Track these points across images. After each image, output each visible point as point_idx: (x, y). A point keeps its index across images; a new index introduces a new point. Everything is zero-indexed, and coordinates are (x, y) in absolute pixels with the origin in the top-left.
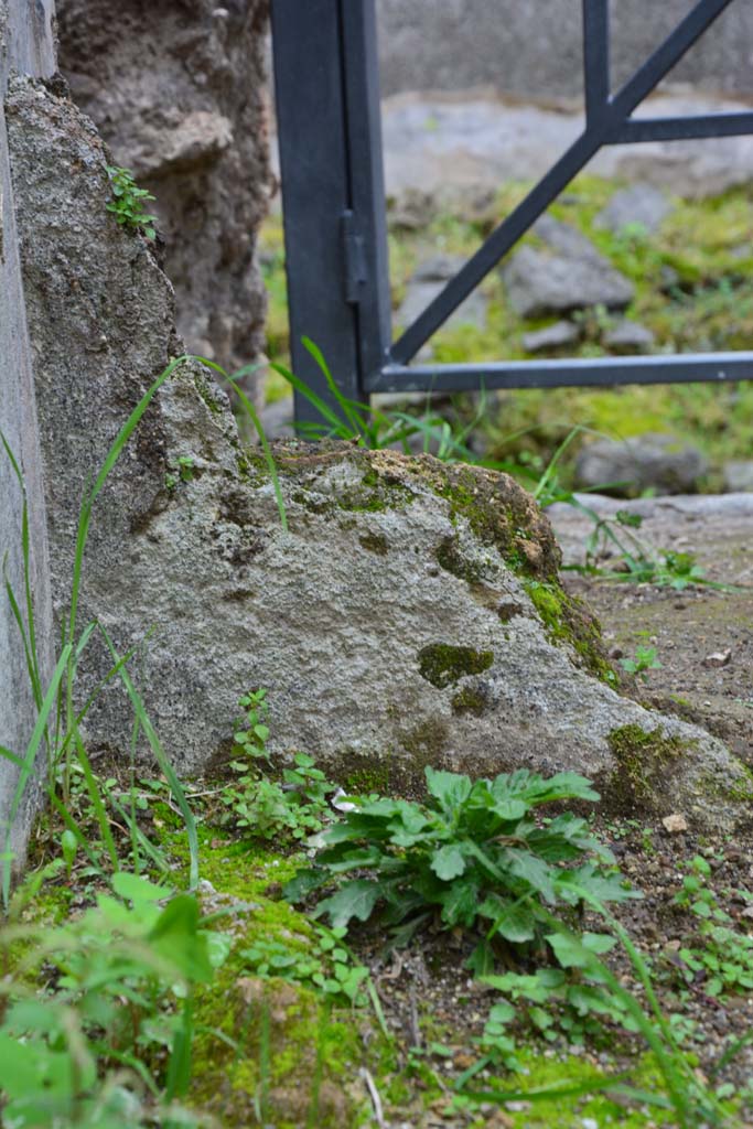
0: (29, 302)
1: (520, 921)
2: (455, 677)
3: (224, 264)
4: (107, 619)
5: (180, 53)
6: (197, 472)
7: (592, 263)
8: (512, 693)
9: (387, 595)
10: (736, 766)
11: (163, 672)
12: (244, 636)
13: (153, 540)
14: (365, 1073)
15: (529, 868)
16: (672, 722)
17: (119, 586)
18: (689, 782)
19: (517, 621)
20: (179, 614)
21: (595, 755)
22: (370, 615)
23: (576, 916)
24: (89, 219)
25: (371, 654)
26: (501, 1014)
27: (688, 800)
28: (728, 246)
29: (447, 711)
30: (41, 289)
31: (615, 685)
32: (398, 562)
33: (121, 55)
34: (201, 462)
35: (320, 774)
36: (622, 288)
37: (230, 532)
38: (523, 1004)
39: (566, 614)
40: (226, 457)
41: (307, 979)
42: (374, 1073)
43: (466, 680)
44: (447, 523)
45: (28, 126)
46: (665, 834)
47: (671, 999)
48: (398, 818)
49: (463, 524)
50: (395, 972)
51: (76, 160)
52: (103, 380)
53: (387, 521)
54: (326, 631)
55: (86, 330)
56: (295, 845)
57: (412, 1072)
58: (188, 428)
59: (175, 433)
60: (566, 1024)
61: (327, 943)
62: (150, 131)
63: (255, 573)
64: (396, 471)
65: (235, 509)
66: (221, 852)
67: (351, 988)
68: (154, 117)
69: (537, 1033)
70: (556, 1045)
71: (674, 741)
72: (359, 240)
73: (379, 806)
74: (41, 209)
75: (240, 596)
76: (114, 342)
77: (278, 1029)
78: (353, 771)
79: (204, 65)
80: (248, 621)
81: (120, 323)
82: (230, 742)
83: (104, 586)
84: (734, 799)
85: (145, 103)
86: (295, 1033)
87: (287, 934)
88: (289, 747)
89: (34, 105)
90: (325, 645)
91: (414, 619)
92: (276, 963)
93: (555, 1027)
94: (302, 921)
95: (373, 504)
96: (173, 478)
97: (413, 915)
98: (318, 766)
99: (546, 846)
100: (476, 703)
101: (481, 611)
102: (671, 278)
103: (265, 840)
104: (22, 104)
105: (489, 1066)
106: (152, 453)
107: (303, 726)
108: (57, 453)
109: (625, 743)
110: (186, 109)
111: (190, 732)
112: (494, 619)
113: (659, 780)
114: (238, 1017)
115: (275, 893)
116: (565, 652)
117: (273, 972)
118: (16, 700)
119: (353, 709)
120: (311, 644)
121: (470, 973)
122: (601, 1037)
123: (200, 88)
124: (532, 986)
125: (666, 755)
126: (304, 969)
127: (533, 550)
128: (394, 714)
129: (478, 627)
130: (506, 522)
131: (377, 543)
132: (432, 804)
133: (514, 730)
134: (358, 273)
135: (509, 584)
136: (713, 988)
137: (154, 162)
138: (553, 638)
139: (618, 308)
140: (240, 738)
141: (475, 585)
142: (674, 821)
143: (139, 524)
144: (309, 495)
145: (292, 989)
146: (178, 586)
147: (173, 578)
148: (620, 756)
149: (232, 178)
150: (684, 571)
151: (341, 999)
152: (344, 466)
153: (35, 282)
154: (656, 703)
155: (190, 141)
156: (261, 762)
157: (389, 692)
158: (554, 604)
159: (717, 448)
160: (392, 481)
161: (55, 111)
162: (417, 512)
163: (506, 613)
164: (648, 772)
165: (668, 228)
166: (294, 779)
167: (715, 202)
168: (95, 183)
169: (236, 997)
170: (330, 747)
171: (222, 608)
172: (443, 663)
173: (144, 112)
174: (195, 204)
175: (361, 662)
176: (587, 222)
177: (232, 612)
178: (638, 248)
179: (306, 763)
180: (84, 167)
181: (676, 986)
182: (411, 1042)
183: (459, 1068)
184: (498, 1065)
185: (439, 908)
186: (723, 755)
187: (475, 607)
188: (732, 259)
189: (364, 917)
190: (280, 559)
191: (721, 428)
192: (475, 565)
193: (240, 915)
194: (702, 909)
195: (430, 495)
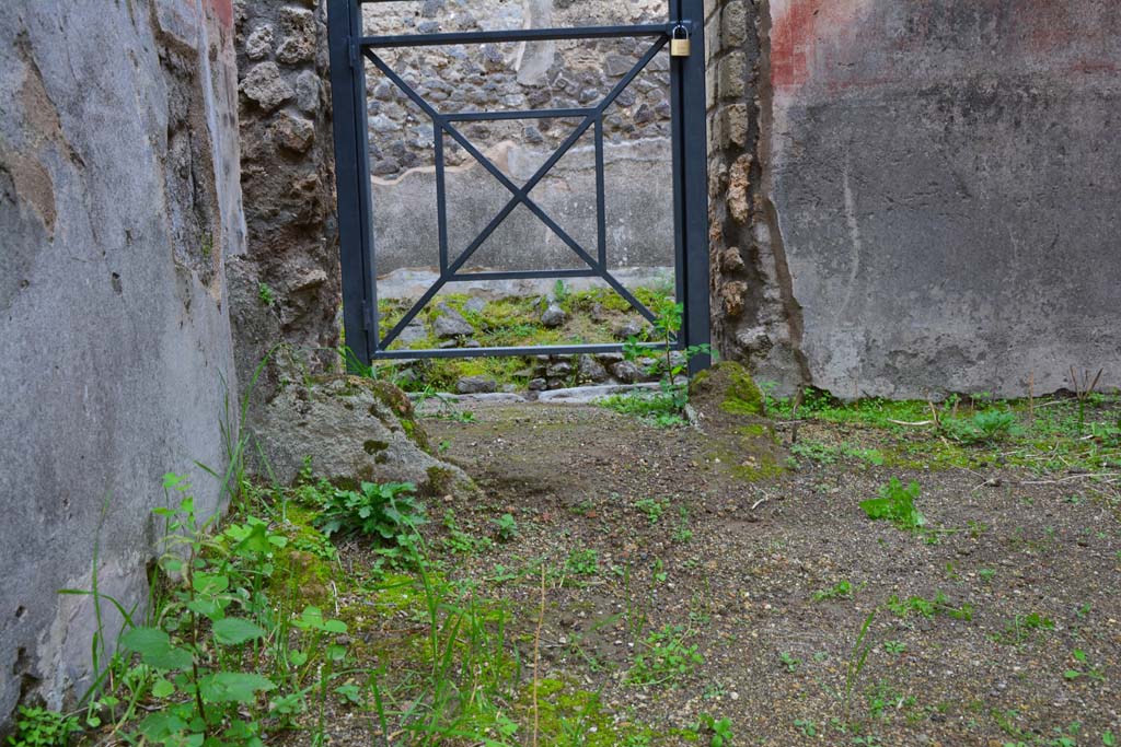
0: (232, 328)
1: (389, 531)
2: (375, 451)
3: (325, 318)
4: (258, 432)
5: (310, 252)
6: (289, 383)
7: (461, 321)
8: (395, 456)
9: (354, 424)
10: (469, 479)
11: (277, 450)
12: (305, 438)
13: (274, 406)
14: (333, 582)
15: (393, 514)
16: (448, 465)
17: (262, 421)
18: (453, 485)
19: (397, 432)
20: (283, 430)
21: (423, 476)
22: (347, 431)
23: (409, 530)
24: (253, 300)
25: (347, 444)
26: (380, 562)
27: (453, 490)
28: (504, 317)
29: (373, 463)
30: (236, 322)
31: (429, 453)
32: (357, 413)
33: (290, 252)
34: (290, 380)
35: (329, 484)
36: (471, 329)
37: (300, 403)
38: (388, 558)
39: (414, 430)
40: (299, 378)
41: (315, 552)
42: (336, 582)
43: (379, 452)
44: (373, 400)
45: (232, 270)
46: (445, 502)
47: (439, 555)
48: (348, 498)
49: (379, 400)
50: (347, 548)
51: (248, 280)
52: (257, 352)
53: (353, 399)
54: (332, 436)
55: (250, 335)
56: (320, 507)
57: (349, 581)
58: (286, 368)
59: (282, 370)
60: (402, 564)
61: (323, 540)
62: (299, 275)
63: (308, 417)
64: (357, 383)
65: (302, 395)
66: (294, 510)
67: (330, 555)
68: (301, 271)
69: (393, 568)
70: (398, 571)
71: (448, 471)
72: (368, 310)
73: (344, 494)
74: (236, 296)
75: (303, 425)
76: (260, 340)
77: (304, 568)
78: (341, 482)
79: (318, 255)
80: (306, 433)
81: (263, 334)
82: (299, 474)
83: (257, 421)
84: (468, 490)
85: (298, 267)
86: (311, 569)
87: (311, 537)
88: (320, 475)
89: (235, 263)
90: (332, 441)
91: (362, 432)
92: (305, 546)
93: (398, 565)
94: (316, 532)
95: (349, 394)
96: (280, 385)
97: (353, 531)
98: (329, 481)
99: (401, 507)
100: (383, 459)
101: (384, 429)
102: (486, 326)
103: (309, 505)
104: (230, 263)
105: (375, 579)
106: (273, 377)
107: (325, 468)
108: (241, 376)
109: (432, 472)
110: (311, 269)
111: (286, 469)
112: (389, 432)
113: (443, 484)
114: (291, 565)
115: (310, 523)
116: (413, 442)
117: (304, 549)
118: (224, 459)
119: (342, 462)
120: (328, 440)
121: (373, 548)
122: (413, 568)
123: (316, 262)
124: (391, 552)
125: (446, 476)
126: (314, 548)
127: (403, 409)
128: (356, 464)
129: (384, 434)
130: (394, 400)
131: (350, 407)
132: (363, 493)
133: (396, 468)
134: (368, 320)
135: (395, 420)
136: (454, 551)
137: (300, 285)
138: (409, 438)
139: (469, 335)
140: (302, 472)
141: (383, 421)
142: (448, 498)
143: (269, 400)
144: (327, 391)
145: (310, 555)
146: (283, 421)
147: (281, 419)
148: (431, 477)
149: (328, 290)
150: (469, 417)
151: (327, 558)
152: (339, 381)
153: (234, 320)
154: (443, 459)
155: (312, 278)
156: (310, 480)
157: (353, 456)
158: (410, 426)
159: (500, 380)
160: (355, 386)
161: (242, 265)
162: (363, 396)
163: (393, 430)
164: (440, 481)
165: (485, 311)
166: (321, 486)
167: (499, 303)
168: (254, 288)
169: (291, 558)
170: (334, 475)
171: (297, 429)
172: (372, 446)
173: (297, 270)
174: (315, 299)
175: (345, 447)
176: (460, 308)
177: (301, 430)
178: (476, 317)
179: (324, 480)
180: (251, 283)
181: (441, 551)
182: (349, 571)
183: (365, 579)
184: (378, 578)
185: (362, 528)
186: (464, 476)
187: (383, 428)
188: (505, 320)
189: (336, 531)
190: (317, 412)
191: (502, 373)
192: (383, 414)
193: (295, 531)
194: (451, 526)
195: (368, 391)
